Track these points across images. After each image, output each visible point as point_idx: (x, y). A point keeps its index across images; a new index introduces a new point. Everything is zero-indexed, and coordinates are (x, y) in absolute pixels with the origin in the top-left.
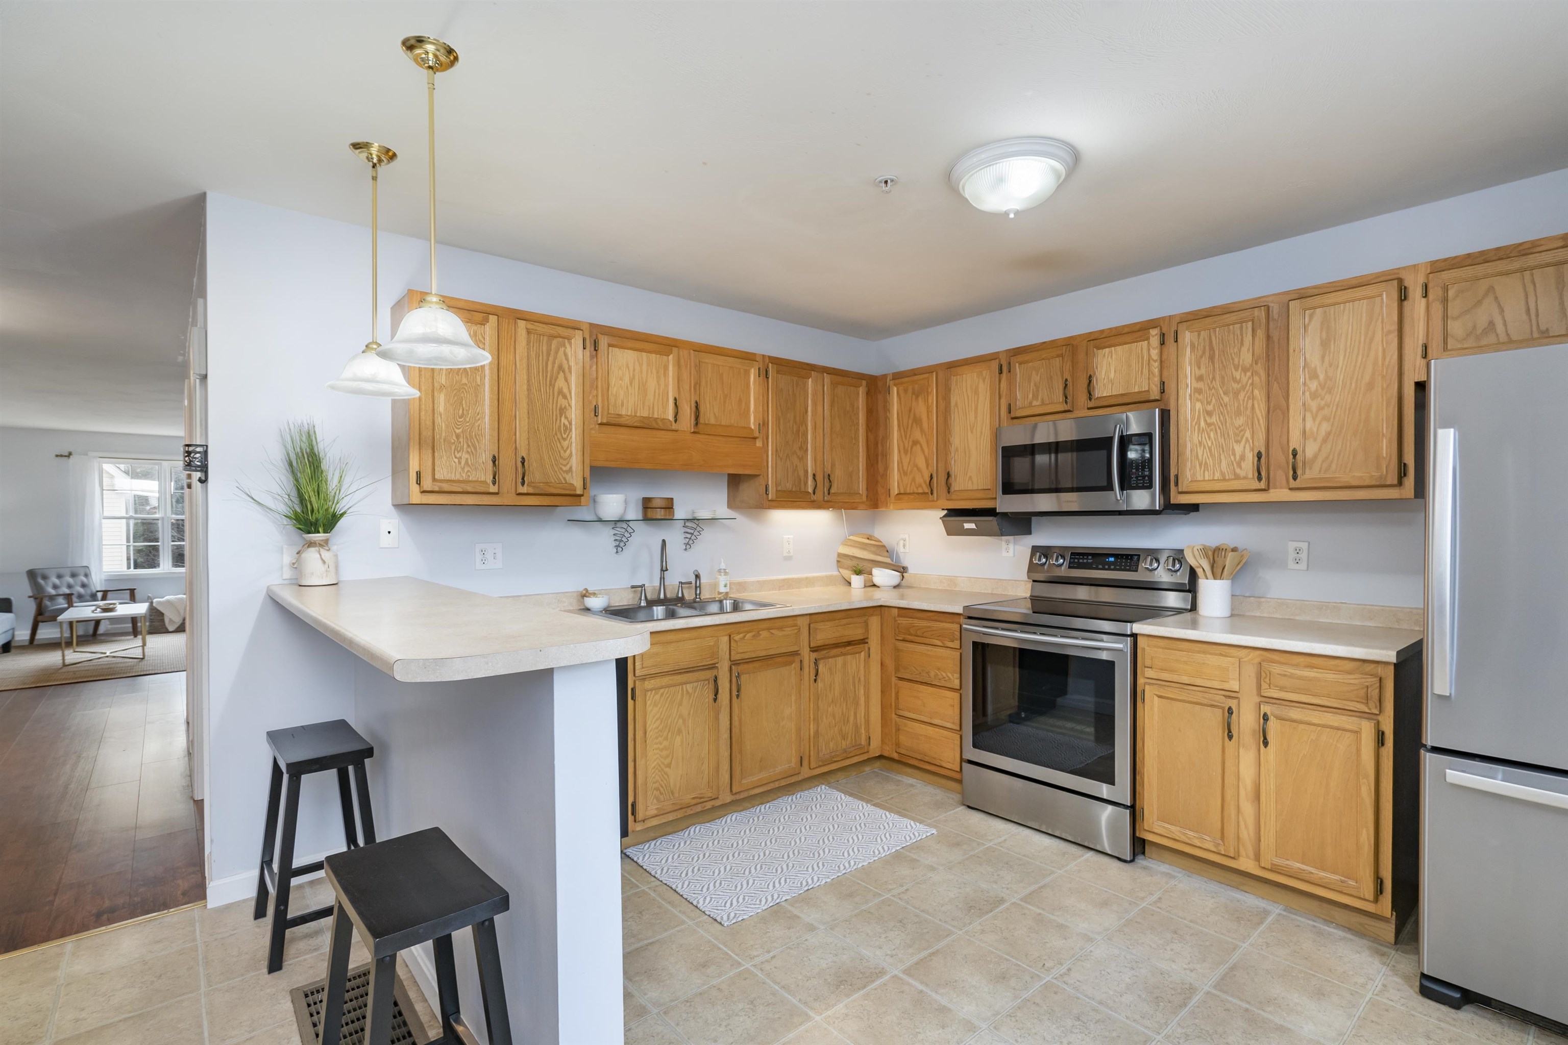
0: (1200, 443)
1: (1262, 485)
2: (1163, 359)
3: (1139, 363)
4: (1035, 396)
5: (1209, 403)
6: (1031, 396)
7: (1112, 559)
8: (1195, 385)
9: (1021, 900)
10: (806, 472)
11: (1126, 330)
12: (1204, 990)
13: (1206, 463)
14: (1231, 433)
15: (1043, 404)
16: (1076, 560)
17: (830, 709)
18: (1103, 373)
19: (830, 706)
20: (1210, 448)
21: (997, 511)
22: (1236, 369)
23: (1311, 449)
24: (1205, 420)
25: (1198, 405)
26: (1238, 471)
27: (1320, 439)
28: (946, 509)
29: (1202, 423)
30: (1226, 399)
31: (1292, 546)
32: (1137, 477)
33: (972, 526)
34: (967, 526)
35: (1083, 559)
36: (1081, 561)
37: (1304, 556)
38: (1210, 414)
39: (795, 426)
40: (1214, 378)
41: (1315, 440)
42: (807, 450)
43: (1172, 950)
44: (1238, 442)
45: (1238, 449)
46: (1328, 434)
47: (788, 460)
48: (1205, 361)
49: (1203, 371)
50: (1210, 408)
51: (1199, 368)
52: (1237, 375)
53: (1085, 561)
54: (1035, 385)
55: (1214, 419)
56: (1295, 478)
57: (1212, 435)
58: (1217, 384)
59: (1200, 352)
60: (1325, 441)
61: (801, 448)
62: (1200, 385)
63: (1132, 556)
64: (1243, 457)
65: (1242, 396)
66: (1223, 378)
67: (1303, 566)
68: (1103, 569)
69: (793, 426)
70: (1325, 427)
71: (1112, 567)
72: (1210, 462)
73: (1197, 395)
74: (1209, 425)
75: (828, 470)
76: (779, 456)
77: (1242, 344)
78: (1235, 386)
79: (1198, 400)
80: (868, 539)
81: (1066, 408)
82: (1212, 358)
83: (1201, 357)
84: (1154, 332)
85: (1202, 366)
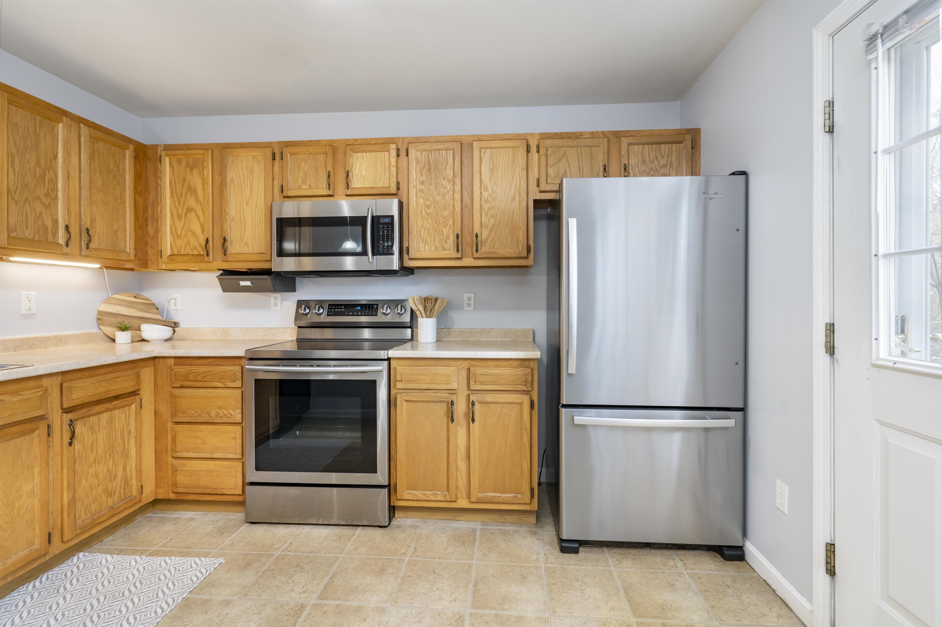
0: (423, 226)
1: (459, 255)
2: (398, 167)
3: (382, 167)
4: (304, 181)
5: (428, 200)
6: (300, 181)
7: (359, 308)
8: (419, 186)
9: (319, 598)
10: (55, 222)
11: (373, 142)
12: (468, 613)
13: (426, 240)
14: (441, 221)
15: (310, 187)
16: (333, 310)
17: (92, 470)
18: (357, 170)
19: (91, 467)
20: (428, 230)
21: (272, 271)
22: (444, 179)
23: (484, 235)
24: (426, 211)
25: (421, 200)
26: (445, 245)
27: (489, 228)
28: (222, 270)
29: (424, 213)
30: (438, 198)
31: (466, 296)
32: (383, 247)
33: (248, 283)
34: (242, 283)
35: (338, 308)
36: (336, 310)
37: (472, 302)
38: (428, 207)
39: (38, 169)
40: (431, 184)
41: (487, 228)
42: (56, 198)
43: (437, 589)
44: (445, 227)
45: (445, 231)
46: (494, 225)
47: (27, 204)
48: (425, 171)
49: (424, 178)
50: (428, 203)
51: (422, 176)
52: (445, 183)
53: (339, 310)
54: (304, 172)
55: (430, 211)
56: (477, 251)
57: (430, 220)
58: (432, 188)
59: (422, 166)
60: (492, 230)
61: (47, 195)
62: (422, 187)
63: (373, 305)
64: (448, 237)
65: (447, 197)
66: (436, 184)
67: (472, 308)
68: (353, 315)
69: (35, 169)
70: (492, 221)
71: (359, 313)
72: (429, 239)
73: (420, 193)
74: (428, 214)
75: (87, 223)
76: (13, 199)
77: (447, 164)
78: (443, 190)
79: (421, 197)
80: (135, 297)
81: (330, 193)
82: (429, 170)
83: (423, 169)
84: (393, 146)
85: (424, 174)
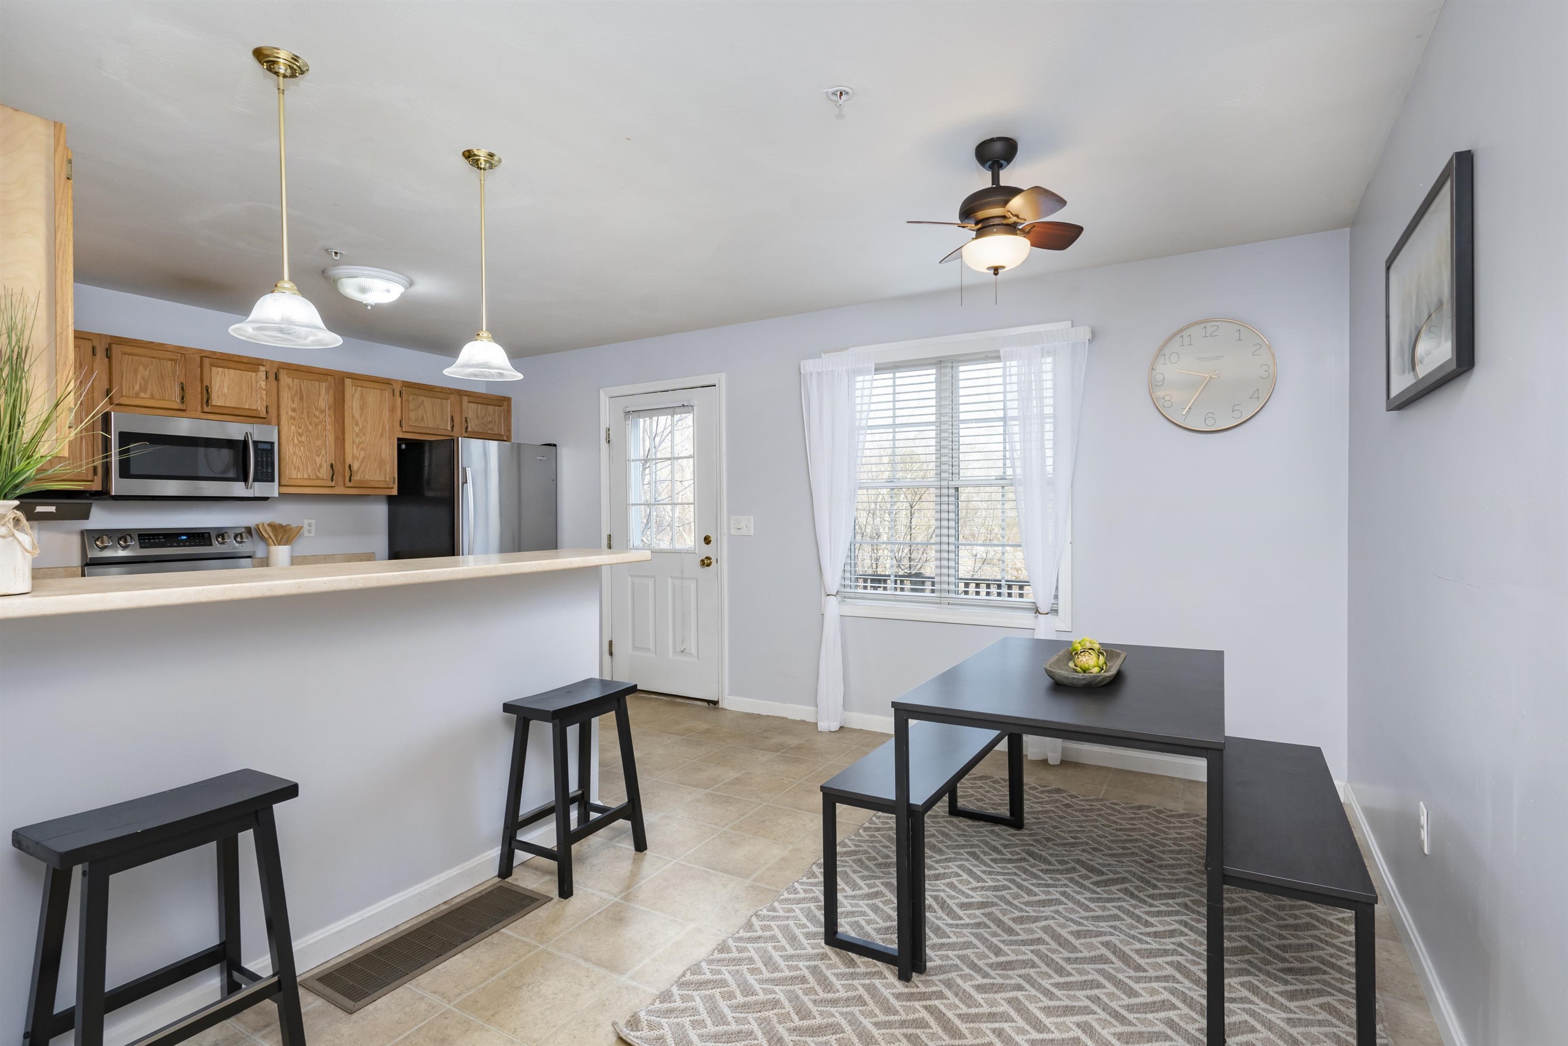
0: (294, 453)
1: (333, 484)
2: (267, 391)
3: (248, 388)
4: (144, 389)
5: (300, 428)
6: (137, 387)
7: (184, 538)
8: (290, 413)
11: (245, 360)
13: (298, 467)
14: (314, 450)
15: (152, 397)
16: (146, 541)
18: (217, 387)
20: (301, 457)
21: (112, 494)
22: (317, 410)
23: (355, 467)
24: (297, 439)
25: (293, 428)
26: (318, 474)
27: (360, 460)
29: (296, 441)
30: (310, 427)
31: (306, 522)
32: (262, 473)
33: (52, 509)
34: (39, 509)
35: (154, 539)
36: (152, 541)
37: (313, 528)
38: (300, 435)
40: (303, 412)
41: (358, 460)
44: (318, 456)
45: (318, 460)
46: (364, 458)
48: (296, 399)
49: (295, 406)
50: (300, 431)
51: (293, 403)
52: (317, 413)
53: (157, 541)
54: (143, 378)
55: (303, 439)
56: (350, 481)
57: (302, 449)
58: (305, 416)
59: (294, 393)
60: (362, 462)
62: (294, 414)
63: (203, 533)
64: (321, 466)
65: (320, 427)
66: (308, 413)
67: (313, 534)
68: (179, 546)
70: (362, 454)
71: (187, 544)
72: (301, 467)
73: (292, 421)
74: (300, 442)
77: (320, 395)
78: (316, 420)
79: (293, 424)
81: (182, 407)
82: (301, 398)
83: (295, 396)
84: (262, 369)
85: (295, 402)
